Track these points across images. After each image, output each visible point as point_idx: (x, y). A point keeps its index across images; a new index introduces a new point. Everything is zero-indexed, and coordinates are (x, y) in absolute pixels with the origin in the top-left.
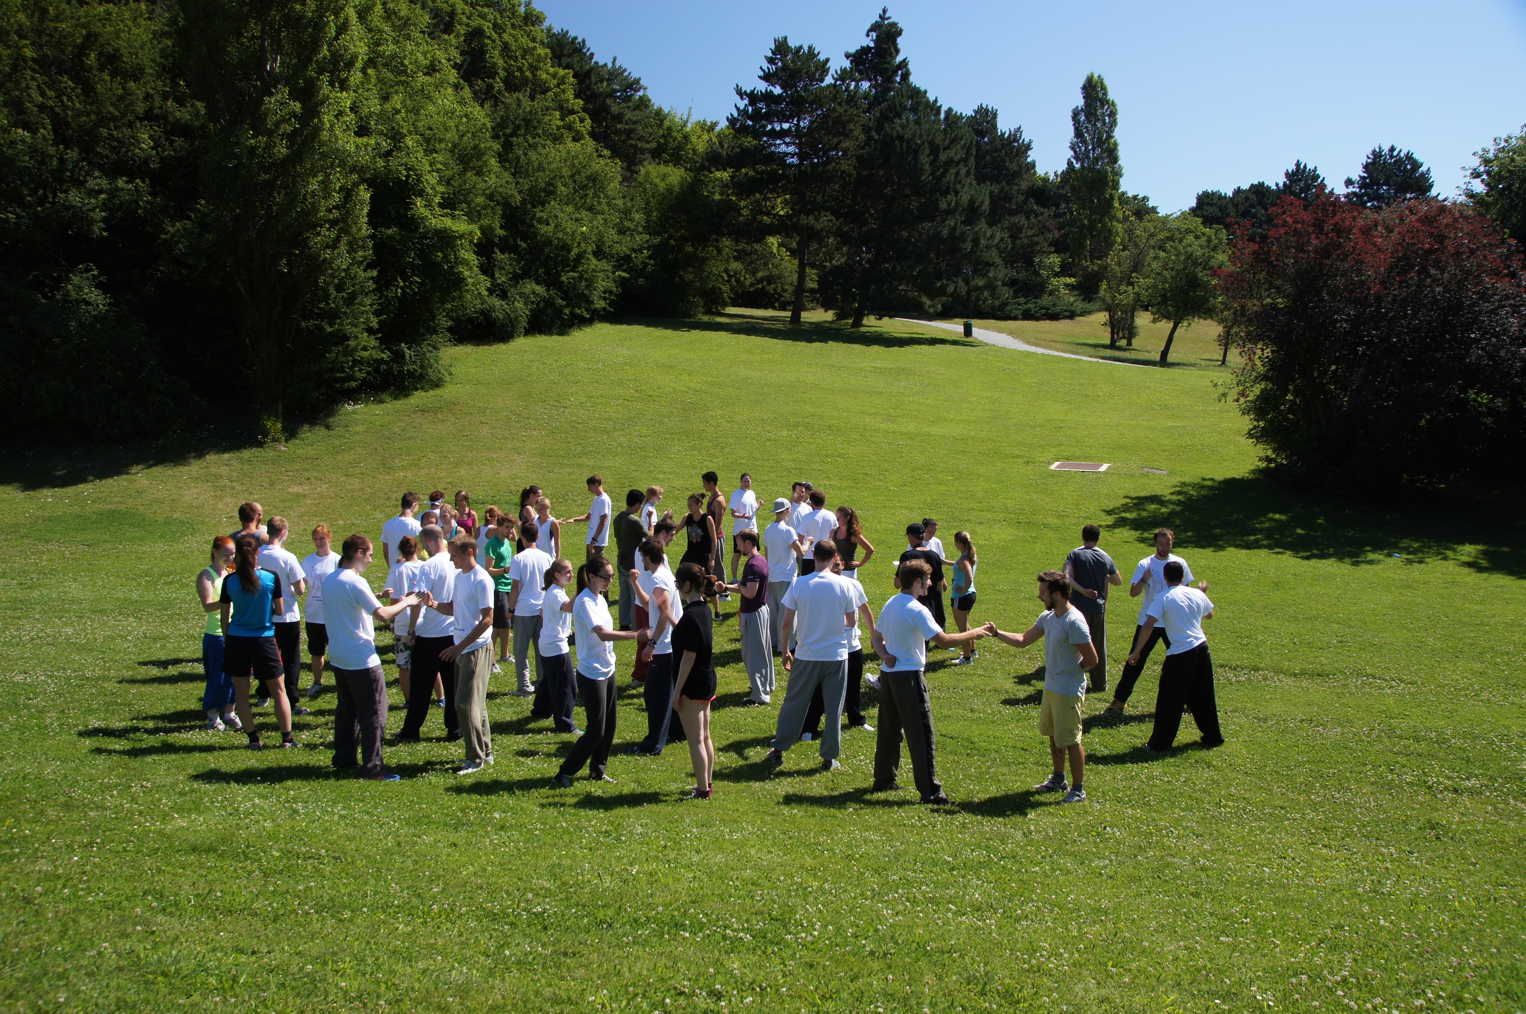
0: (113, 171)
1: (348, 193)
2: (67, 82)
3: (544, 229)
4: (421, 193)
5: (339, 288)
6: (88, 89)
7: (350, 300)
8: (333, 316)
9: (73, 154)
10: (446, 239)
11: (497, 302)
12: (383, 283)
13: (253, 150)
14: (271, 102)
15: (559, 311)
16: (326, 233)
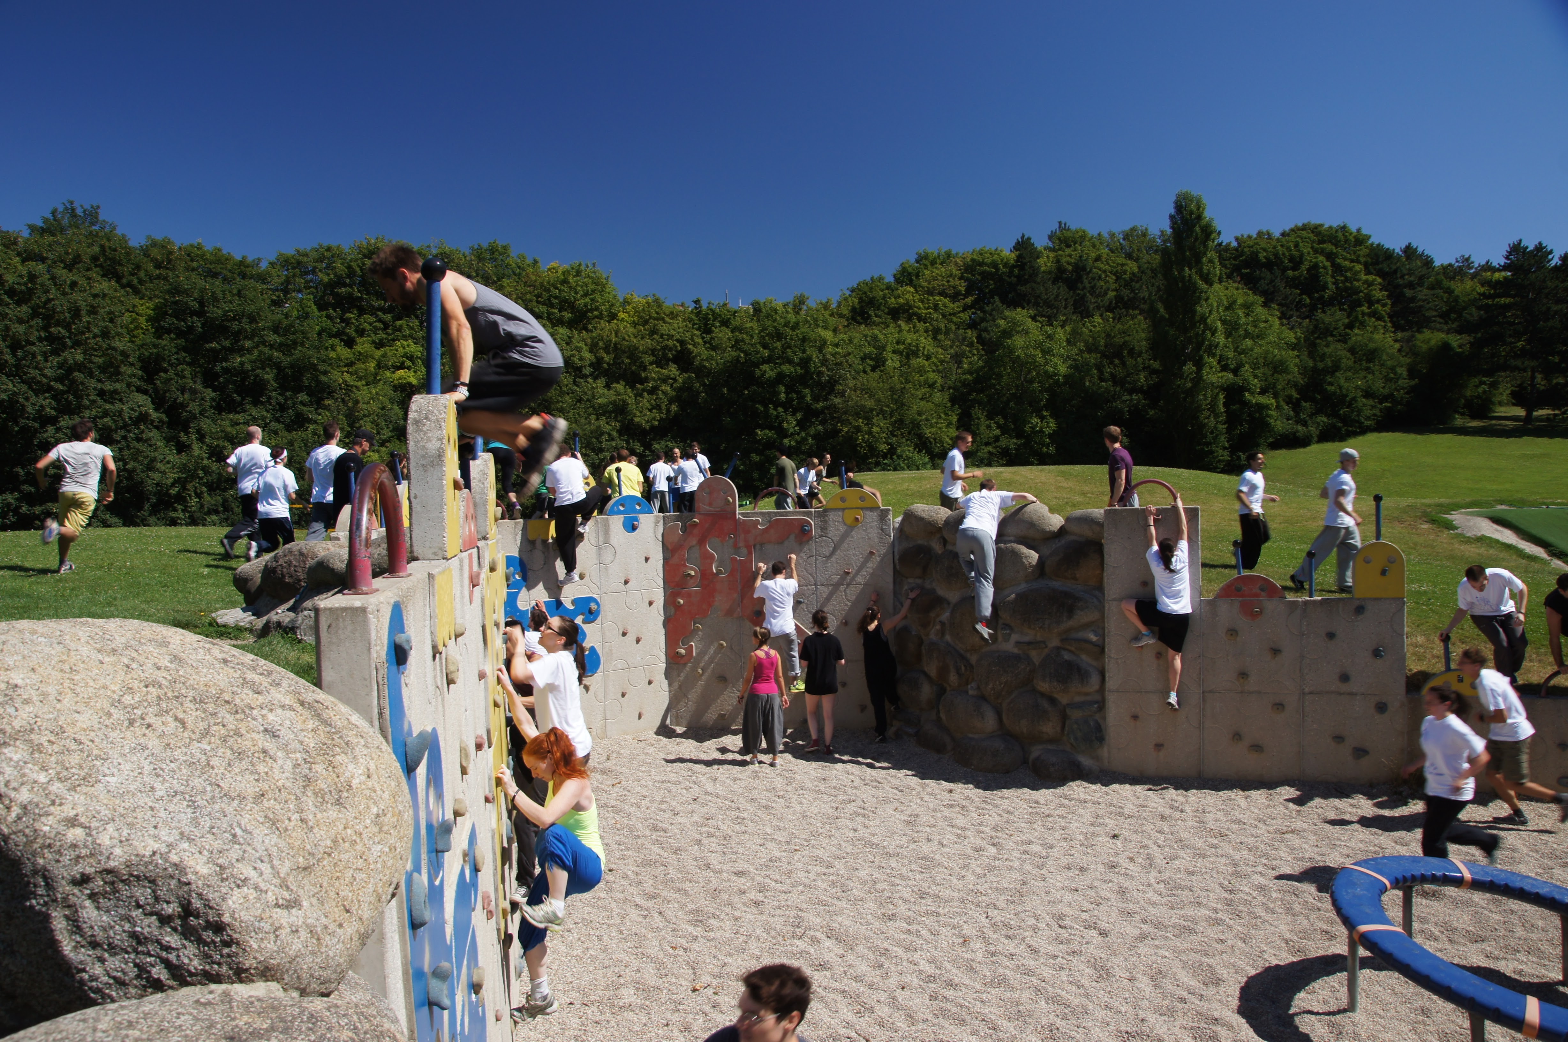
0: (1130, 392)
1: (1215, 398)
2: (1117, 361)
3: (1329, 388)
4: (1249, 390)
5: (1212, 433)
6: (1124, 364)
7: (1215, 438)
8: (1208, 444)
9: (1118, 389)
10: (1261, 407)
11: (1300, 428)
12: (1229, 431)
13: (1179, 386)
14: (1185, 368)
15: (1339, 429)
16: (1206, 413)
